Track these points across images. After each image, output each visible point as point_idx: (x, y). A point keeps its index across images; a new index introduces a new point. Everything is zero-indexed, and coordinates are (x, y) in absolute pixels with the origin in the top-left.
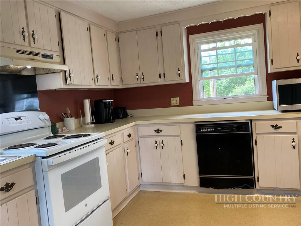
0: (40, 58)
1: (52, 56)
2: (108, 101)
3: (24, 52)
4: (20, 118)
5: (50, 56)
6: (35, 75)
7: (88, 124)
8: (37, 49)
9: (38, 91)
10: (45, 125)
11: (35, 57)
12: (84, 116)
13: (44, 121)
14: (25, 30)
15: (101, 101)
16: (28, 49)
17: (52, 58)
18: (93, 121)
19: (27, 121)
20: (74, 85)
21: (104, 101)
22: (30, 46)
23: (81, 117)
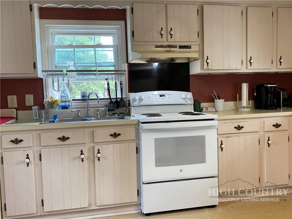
0: (177, 49)
1: (191, 46)
2: (270, 86)
3: (162, 46)
4: (164, 95)
5: (188, 46)
6: (188, 62)
7: (244, 107)
8: (174, 42)
9: (191, 75)
10: (185, 103)
11: (172, 49)
12: (240, 99)
13: (186, 100)
14: (164, 29)
15: (262, 85)
16: (166, 44)
17: (190, 48)
18: (249, 105)
19: (169, 98)
20: (212, 70)
21: (265, 85)
22: (167, 41)
23: (237, 101)
